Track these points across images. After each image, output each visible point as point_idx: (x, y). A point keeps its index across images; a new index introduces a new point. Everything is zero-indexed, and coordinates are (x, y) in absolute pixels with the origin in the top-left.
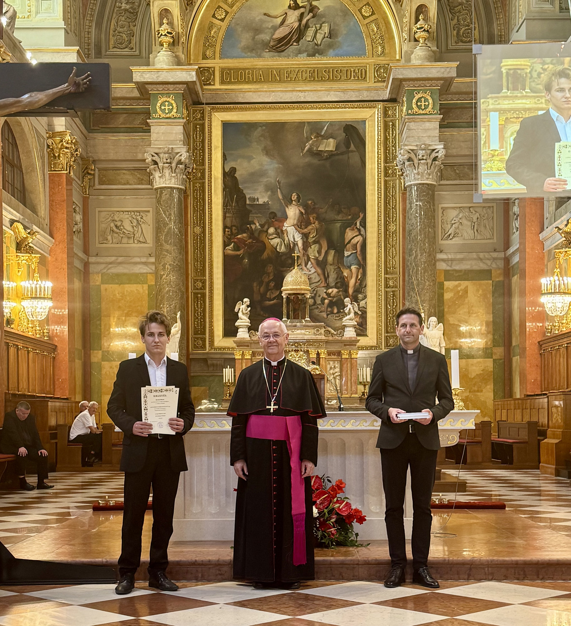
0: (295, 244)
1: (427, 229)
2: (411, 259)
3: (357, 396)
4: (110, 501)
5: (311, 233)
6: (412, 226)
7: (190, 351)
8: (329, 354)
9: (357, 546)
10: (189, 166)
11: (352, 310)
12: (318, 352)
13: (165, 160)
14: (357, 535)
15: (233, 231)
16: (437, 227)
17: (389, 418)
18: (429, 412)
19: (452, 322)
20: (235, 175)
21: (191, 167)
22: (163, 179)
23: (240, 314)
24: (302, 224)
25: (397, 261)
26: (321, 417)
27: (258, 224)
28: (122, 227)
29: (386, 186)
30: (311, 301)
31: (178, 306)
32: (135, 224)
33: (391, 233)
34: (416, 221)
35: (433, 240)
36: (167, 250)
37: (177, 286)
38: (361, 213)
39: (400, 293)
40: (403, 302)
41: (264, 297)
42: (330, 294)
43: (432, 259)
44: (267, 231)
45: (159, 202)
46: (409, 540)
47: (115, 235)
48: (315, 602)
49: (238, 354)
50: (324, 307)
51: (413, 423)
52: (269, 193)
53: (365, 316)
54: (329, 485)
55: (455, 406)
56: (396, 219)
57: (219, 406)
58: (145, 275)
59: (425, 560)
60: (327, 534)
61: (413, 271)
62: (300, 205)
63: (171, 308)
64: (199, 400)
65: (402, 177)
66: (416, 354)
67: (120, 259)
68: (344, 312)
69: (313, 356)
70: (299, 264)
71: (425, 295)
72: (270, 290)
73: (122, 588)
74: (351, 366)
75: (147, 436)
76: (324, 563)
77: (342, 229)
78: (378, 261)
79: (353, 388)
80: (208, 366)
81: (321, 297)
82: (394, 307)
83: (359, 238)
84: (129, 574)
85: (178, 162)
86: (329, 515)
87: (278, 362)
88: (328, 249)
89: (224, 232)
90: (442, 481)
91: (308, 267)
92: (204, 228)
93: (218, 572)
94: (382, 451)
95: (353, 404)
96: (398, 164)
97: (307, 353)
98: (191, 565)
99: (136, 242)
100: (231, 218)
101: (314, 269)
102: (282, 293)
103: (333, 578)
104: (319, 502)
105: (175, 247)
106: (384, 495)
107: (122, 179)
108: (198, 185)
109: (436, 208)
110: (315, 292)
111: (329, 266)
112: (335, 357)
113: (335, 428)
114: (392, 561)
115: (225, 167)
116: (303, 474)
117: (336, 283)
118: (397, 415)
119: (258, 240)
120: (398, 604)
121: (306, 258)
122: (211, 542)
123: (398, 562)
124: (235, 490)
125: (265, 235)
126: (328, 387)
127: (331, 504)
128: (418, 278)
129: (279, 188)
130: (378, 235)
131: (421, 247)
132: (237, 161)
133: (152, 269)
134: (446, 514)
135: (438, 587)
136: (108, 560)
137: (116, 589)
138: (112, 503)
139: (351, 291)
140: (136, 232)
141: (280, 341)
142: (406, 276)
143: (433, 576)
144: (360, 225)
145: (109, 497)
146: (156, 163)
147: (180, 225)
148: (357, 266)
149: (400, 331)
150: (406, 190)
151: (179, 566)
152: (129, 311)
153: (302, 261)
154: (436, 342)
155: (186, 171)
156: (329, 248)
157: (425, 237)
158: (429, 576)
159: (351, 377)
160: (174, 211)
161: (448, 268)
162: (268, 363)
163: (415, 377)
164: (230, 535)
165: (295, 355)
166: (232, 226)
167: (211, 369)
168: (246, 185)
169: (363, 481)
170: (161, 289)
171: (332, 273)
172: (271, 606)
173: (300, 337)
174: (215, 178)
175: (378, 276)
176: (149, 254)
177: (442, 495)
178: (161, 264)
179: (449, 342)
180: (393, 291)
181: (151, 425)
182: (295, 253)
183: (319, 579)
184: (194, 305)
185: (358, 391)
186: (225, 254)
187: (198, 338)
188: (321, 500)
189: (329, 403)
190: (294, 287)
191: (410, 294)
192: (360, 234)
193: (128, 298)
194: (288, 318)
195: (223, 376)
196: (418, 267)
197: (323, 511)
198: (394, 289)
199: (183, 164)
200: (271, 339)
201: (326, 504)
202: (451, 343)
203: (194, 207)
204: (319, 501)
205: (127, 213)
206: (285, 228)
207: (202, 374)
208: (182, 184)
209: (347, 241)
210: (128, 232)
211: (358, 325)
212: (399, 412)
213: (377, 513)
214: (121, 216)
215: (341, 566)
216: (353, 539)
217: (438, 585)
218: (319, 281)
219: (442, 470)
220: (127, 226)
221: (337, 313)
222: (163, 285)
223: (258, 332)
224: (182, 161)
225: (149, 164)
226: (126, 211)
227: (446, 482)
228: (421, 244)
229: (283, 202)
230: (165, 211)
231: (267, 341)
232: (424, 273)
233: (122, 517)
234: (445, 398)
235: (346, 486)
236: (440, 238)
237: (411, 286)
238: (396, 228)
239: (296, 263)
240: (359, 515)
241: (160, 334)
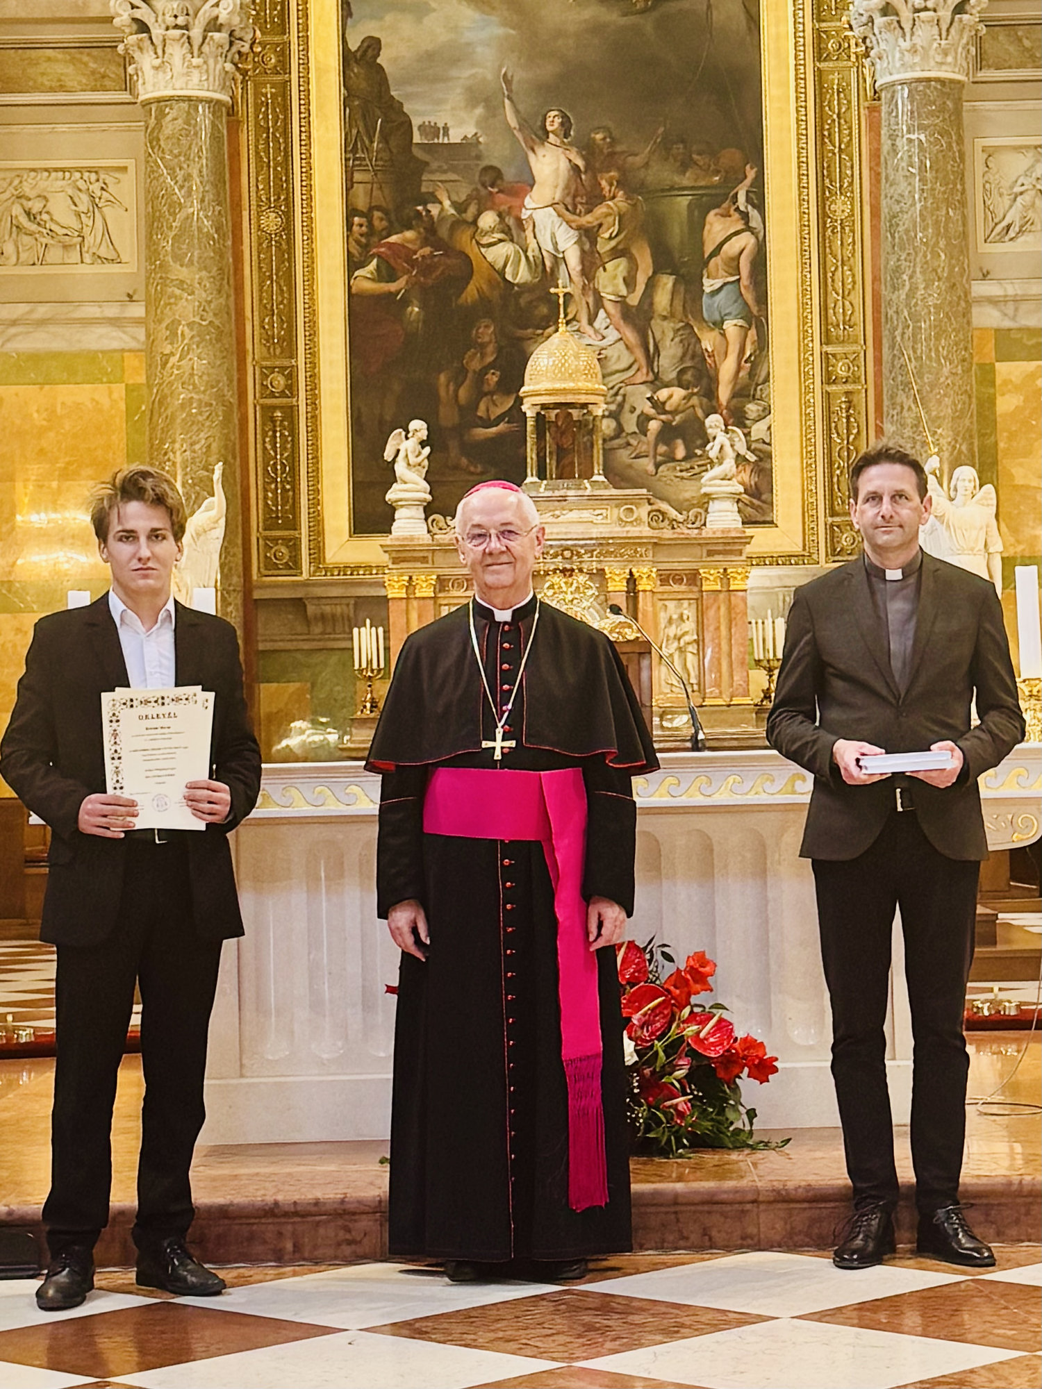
0: (558, 260)
1: (944, 212)
2: (899, 297)
3: (747, 701)
4: (19, 1028)
5: (604, 227)
6: (898, 202)
7: (255, 577)
8: (665, 578)
9: (753, 1148)
10: (242, 34)
11: (728, 449)
12: (631, 573)
13: (170, 21)
14: (752, 1114)
15: (376, 223)
16: (970, 204)
17: (835, 769)
18: (952, 750)
19: (1019, 481)
20: (379, 61)
21: (249, 37)
22: (165, 72)
23: (400, 468)
24: (579, 199)
25: (858, 305)
26: (642, 770)
27: (447, 203)
28: (45, 217)
29: (822, 87)
30: (608, 426)
31: (214, 446)
32: (82, 208)
33: (838, 224)
34: (909, 188)
35: (961, 244)
36: (182, 282)
37: (213, 387)
38: (748, 167)
39: (866, 401)
40: (876, 425)
41: (468, 415)
42: (664, 403)
43: (959, 298)
44: (475, 222)
45: (153, 140)
46: (905, 1125)
47: (26, 239)
48: (630, 1318)
49: (396, 586)
50: (648, 444)
51: (904, 784)
52: (479, 111)
53: (768, 466)
54: (667, 970)
55: (1027, 728)
56: (851, 184)
57: (341, 738)
58: (117, 355)
59: (951, 1185)
60: (665, 1114)
61: (903, 333)
62: (570, 144)
63: (194, 452)
64: (281, 722)
65: (867, 62)
66: (912, 580)
67: (42, 311)
68: (705, 456)
69: (617, 585)
70: (569, 317)
71: (939, 402)
72: (486, 394)
73: (57, 1291)
74: (730, 613)
75: (122, 835)
76: (654, 1200)
77: (696, 213)
78: (803, 305)
79: (735, 678)
80: (307, 621)
81: (638, 412)
82: (852, 437)
83: (746, 240)
84: (77, 1248)
85: (209, 23)
86: (667, 1058)
87: (514, 612)
88: (655, 273)
89: (349, 226)
90: (999, 947)
91: (597, 324)
92: (288, 216)
93: (342, 1235)
94: (817, 866)
95: (737, 725)
96: (853, 23)
97: (597, 578)
98: (260, 1218)
99: (87, 258)
100: (369, 186)
101: (616, 333)
102: (522, 404)
103: (682, 1243)
104: (639, 1020)
105: (204, 273)
106: (827, 995)
107: (43, 74)
108: (269, 90)
109: (967, 147)
110: (619, 398)
111: (659, 321)
112: (683, 588)
113: (683, 801)
114: (856, 1190)
115: (347, 36)
116: (592, 938)
117: (682, 372)
118: (858, 760)
119: (447, 248)
120: (876, 1316)
121: (591, 300)
122: (320, 1147)
123: (873, 1193)
124: (390, 990)
125: (469, 232)
126: (663, 677)
127: (674, 1026)
128: (919, 352)
129: (509, 98)
130: (801, 231)
131: (926, 263)
132: (381, 19)
133: (138, 341)
134: (1014, 1047)
135: (990, 1263)
136: (13, 1207)
137: (38, 1294)
138: (25, 1036)
139: (724, 393)
140: (86, 231)
141: (519, 548)
142: (885, 350)
143: (977, 1231)
144: (748, 200)
145: (16, 1017)
146: (143, 27)
147: (218, 208)
148: (741, 322)
149: (863, 514)
150: (879, 99)
151: (226, 1221)
152: (68, 463)
153: (580, 307)
154: (977, 540)
155: (234, 49)
156: (658, 269)
157: (938, 234)
158: (964, 1231)
159: (730, 646)
160: (200, 167)
161: (1007, 324)
162: (484, 614)
163: (909, 650)
164: (380, 1125)
165: (563, 585)
166: (371, 209)
167: (317, 629)
168: (409, 89)
169: (767, 955)
170: (164, 397)
171: (668, 343)
172: (500, 1334)
173: (577, 531)
174: (317, 69)
175: (803, 349)
176: (129, 295)
177: (1000, 989)
178: (164, 325)
179: (1012, 540)
180: (847, 393)
181: (132, 804)
182: (557, 287)
183: (642, 1247)
184: (264, 442)
185: (751, 687)
186: (354, 290)
187: (275, 540)
188: (644, 1015)
189: (665, 724)
190: (558, 386)
191: (898, 400)
192: (748, 228)
193: (67, 427)
194: (542, 475)
195: (352, 649)
196: (919, 321)
197: (653, 1046)
198: (849, 387)
199: (224, 30)
200: (492, 545)
201: (658, 1025)
202: (1019, 542)
203: (257, 153)
204: (638, 1015)
205: (60, 174)
206: (529, 212)
207: (289, 646)
208: (223, 88)
209: (709, 249)
210: (65, 231)
211: (746, 492)
212: (863, 751)
213: (811, 1048)
214: (42, 184)
215: (706, 1208)
216: (741, 1127)
217: (991, 1256)
218: (630, 367)
219: (1000, 916)
220: (61, 211)
221: (685, 459)
222: (171, 384)
223: (454, 517)
224: (220, 21)
225: (123, 32)
226: (56, 170)
227: (1015, 951)
228: (925, 256)
229: (521, 139)
230: (173, 169)
231: (481, 548)
232: (937, 338)
233: (54, 1074)
234: (999, 707)
235: (718, 970)
236: (981, 237)
237: (900, 378)
238: (852, 210)
239: (562, 315)
240: (757, 1056)
241: (154, 535)
